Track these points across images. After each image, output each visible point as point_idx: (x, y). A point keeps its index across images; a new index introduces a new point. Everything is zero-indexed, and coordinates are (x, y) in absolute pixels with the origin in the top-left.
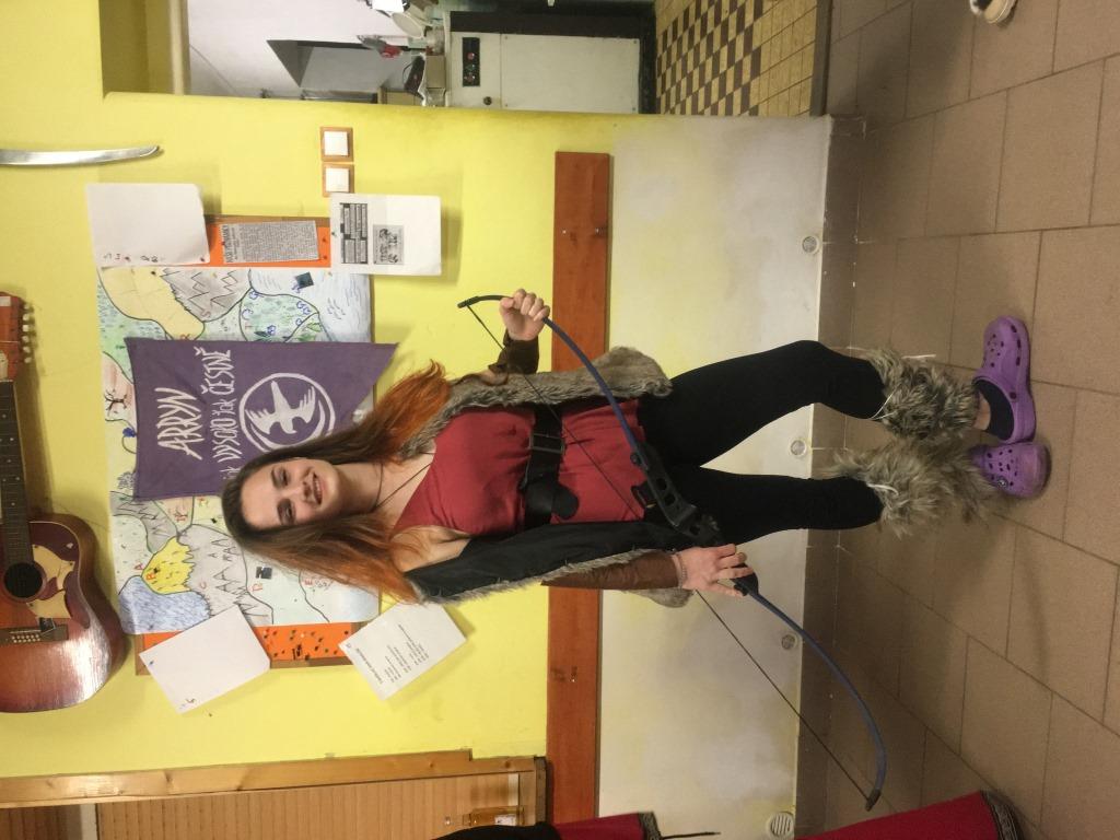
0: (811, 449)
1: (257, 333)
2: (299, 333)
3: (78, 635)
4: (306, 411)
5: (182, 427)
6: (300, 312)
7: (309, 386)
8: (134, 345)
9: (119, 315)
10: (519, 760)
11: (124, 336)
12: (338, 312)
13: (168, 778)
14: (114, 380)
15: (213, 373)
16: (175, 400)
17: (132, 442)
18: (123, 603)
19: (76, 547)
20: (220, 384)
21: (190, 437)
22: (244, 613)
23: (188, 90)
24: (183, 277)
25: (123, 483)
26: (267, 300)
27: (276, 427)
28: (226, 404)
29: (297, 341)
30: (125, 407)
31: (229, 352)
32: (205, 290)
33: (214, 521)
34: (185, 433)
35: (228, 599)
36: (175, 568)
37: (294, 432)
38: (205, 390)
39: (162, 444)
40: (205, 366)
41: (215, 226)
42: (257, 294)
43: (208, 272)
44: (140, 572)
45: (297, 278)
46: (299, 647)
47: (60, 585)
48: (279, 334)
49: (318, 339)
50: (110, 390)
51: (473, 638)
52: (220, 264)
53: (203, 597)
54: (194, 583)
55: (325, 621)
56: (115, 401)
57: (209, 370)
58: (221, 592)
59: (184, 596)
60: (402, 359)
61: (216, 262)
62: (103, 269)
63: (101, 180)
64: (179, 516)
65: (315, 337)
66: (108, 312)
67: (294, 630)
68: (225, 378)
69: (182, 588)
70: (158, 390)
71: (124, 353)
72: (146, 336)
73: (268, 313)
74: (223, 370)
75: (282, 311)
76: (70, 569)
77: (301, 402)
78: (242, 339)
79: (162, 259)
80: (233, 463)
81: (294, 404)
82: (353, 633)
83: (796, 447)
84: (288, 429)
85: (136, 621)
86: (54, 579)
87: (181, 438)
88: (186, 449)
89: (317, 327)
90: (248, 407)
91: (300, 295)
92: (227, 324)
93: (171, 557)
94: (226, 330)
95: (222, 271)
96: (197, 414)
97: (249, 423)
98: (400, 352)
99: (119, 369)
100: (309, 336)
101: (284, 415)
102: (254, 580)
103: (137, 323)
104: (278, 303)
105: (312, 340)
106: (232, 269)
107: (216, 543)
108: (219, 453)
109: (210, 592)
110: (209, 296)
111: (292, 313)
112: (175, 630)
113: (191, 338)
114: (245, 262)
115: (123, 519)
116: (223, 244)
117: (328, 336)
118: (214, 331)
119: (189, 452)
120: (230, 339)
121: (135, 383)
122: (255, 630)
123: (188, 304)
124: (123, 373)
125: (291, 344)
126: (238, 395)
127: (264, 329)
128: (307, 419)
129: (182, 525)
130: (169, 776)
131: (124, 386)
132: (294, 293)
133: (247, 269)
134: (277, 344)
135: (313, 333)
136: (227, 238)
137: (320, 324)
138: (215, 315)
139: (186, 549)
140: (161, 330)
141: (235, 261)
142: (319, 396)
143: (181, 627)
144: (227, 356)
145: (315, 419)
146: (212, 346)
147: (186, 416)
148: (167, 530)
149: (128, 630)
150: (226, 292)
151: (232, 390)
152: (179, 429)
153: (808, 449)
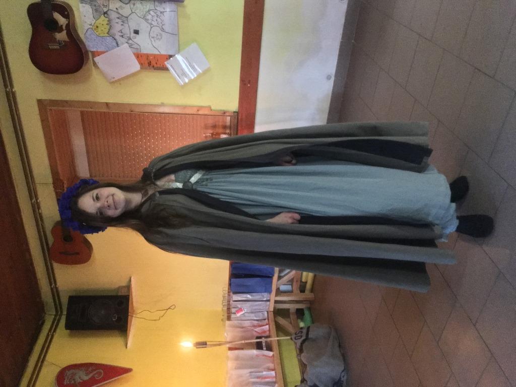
10: (228, 112)
13: (108, 106)
18: (87, 38)
19: (68, 14)
22: (130, 47)
33: (117, 9)
35: (123, 40)
36: (104, 27)
44: (91, 27)
46: (150, 62)
47: (64, 27)
53: (115, 39)
54: (111, 33)
55: (159, 53)
58: (121, 38)
67: (148, 55)
69: (107, 35)
76: (67, 22)
82: (169, 59)
85: (91, 46)
93: (102, 22)
102: (133, 35)
107: (118, 18)
109: (117, 37)
112: (105, 50)
122: (134, 53)
129: (105, 10)
143: (108, 49)
148: (100, 11)
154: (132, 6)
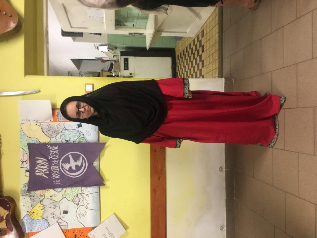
0: (225, 170)
1: (66, 141)
2: (78, 140)
3: (9, 233)
4: (79, 163)
5: (43, 169)
6: (78, 134)
7: (81, 155)
8: (30, 146)
9: (26, 137)
11: (27, 143)
12: (89, 134)
14: (24, 156)
15: (52, 153)
16: (41, 161)
17: (28, 174)
18: (23, 223)
19: (10, 206)
20: (54, 156)
21: (45, 172)
22: (59, 225)
23: (48, 75)
24: (45, 126)
25: (24, 186)
26: (69, 131)
27: (70, 168)
28: (56, 161)
29: (77, 143)
30: (26, 163)
31: (57, 146)
32: (51, 129)
33: (51, 197)
34: (44, 171)
35: (55, 221)
36: (39, 212)
37: (76, 169)
38: (50, 158)
39: (36, 174)
40: (50, 151)
41: (55, 111)
42: (66, 129)
43: (52, 124)
44: (28, 213)
45: (77, 125)
46: (76, 235)
47: (4, 218)
48: (72, 141)
49: (83, 142)
50: (22, 159)
51: (128, 230)
52: (56, 122)
53: (47, 220)
54: (44, 216)
55: (84, 227)
56: (23, 162)
57: (51, 152)
58: (53, 219)
59: (41, 220)
60: (107, 147)
61: (54, 121)
62: (22, 124)
63: (23, 99)
64: (41, 195)
65: (82, 141)
66: (23, 136)
67: (74, 230)
68: (56, 154)
69: (41, 218)
70: (36, 158)
71: (27, 147)
72: (34, 143)
73: (69, 135)
74: (55, 152)
75: (73, 134)
76: (8, 213)
77: (78, 160)
78: (61, 143)
79: (39, 121)
80: (58, 179)
81: (76, 161)
82: (92, 230)
83: (220, 169)
84: (74, 168)
85: (27, 228)
86: (3, 217)
87: (42, 172)
88: (44, 175)
89: (83, 138)
90: (62, 162)
91: (78, 130)
92: (57, 138)
93: (38, 208)
94: (57, 140)
95: (56, 124)
96: (47, 165)
97: (62, 167)
98: (107, 145)
99: (25, 153)
100: (81, 141)
101: (73, 164)
102: (62, 215)
103: (31, 139)
104: (72, 132)
105: (81, 142)
106: (59, 123)
107: (51, 203)
108: (53, 176)
109: (50, 219)
110: (52, 131)
111: (76, 135)
112: (38, 231)
113: (47, 143)
114: (63, 121)
115: (24, 197)
116: (57, 116)
117: (86, 141)
118: (53, 140)
119: (44, 176)
120: (58, 143)
121: (29, 156)
122: (62, 230)
123: (46, 133)
124: (26, 153)
125: (75, 143)
126: (59, 159)
127: (68, 140)
128: (80, 165)
129: (41, 198)
131: (26, 157)
132: (77, 129)
133: (63, 123)
134: (71, 144)
135: (82, 140)
136: (58, 114)
137: (84, 138)
138: (54, 136)
139: (43, 205)
140: (38, 141)
141: (60, 121)
142: (83, 158)
143: (40, 230)
144: (56, 148)
145: (82, 165)
146: (52, 145)
147: (44, 166)
148: (37, 200)
149: (24, 231)
150: (57, 129)
151: (58, 157)
152: (42, 170)
153: (224, 170)
154: (63, 193)
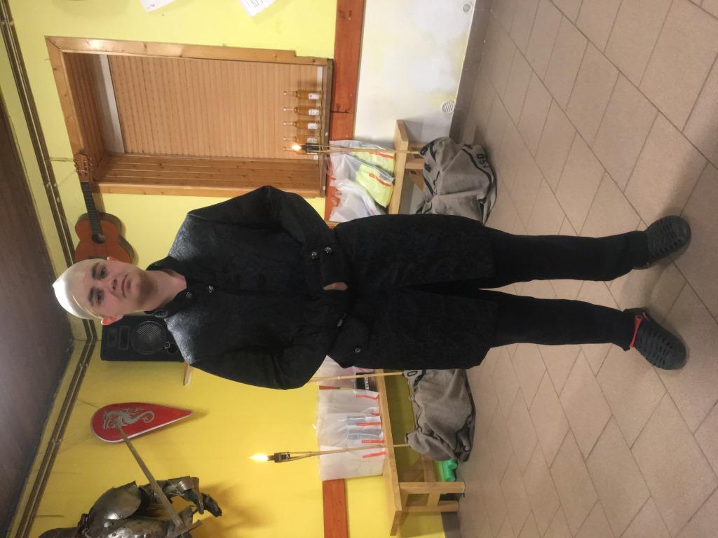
10: (320, 59)
13: (145, 46)
130: (146, 45)
